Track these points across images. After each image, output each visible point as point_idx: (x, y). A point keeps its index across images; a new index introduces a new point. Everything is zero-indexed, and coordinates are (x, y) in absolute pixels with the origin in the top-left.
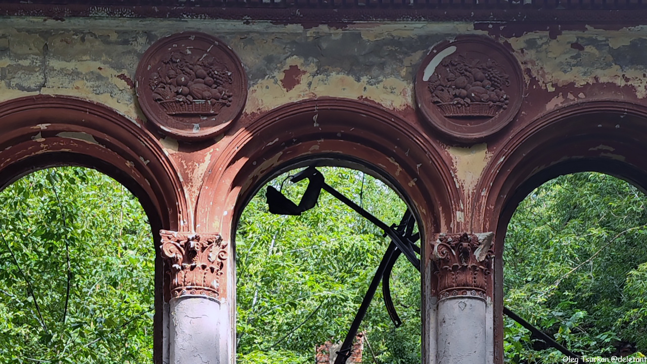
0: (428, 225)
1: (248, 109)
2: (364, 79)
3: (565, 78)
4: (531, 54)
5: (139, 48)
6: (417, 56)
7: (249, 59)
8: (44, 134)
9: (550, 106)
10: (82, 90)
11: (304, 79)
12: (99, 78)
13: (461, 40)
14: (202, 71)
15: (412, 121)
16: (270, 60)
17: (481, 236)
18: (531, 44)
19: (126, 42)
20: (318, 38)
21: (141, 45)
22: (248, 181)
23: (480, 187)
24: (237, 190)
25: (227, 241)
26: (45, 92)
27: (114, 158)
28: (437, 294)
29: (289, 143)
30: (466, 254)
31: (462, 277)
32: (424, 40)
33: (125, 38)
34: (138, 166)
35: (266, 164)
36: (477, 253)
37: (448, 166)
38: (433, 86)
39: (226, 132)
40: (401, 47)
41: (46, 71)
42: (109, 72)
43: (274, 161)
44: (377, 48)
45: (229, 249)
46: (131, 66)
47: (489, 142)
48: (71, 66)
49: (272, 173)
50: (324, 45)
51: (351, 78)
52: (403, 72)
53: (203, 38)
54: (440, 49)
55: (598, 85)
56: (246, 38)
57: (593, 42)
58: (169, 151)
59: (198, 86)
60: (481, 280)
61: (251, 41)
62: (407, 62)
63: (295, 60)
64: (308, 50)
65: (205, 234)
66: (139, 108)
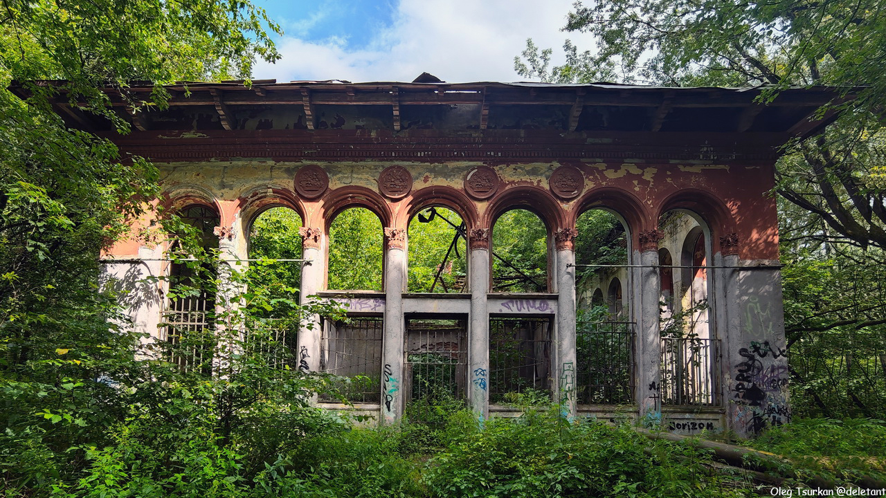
0: (469, 226)
1: (413, 189)
2: (449, 180)
3: (511, 179)
4: (501, 172)
5: (380, 171)
6: (465, 172)
7: (413, 174)
8: (351, 197)
9: (507, 188)
10: (362, 184)
11: (430, 180)
12: (368, 180)
13: (479, 167)
14: (399, 178)
15: (463, 193)
16: (420, 174)
17: (485, 230)
18: (501, 168)
19: (376, 169)
20: (435, 167)
21: (381, 170)
22: (412, 212)
23: (485, 214)
24: (409, 215)
25: (405, 231)
26: (351, 184)
27: (372, 205)
28: (471, 248)
29: (425, 200)
30: (480, 235)
31: (479, 243)
32: (468, 167)
33: (376, 168)
34: (379, 207)
35: (418, 207)
36: (484, 235)
37: (475, 207)
38: (470, 182)
39: (406, 196)
40: (460, 169)
41: (352, 177)
42: (371, 178)
43: (421, 205)
44: (453, 170)
45: (406, 234)
46: (377, 176)
47: (487, 199)
48: (360, 176)
49: (420, 209)
50: (436, 169)
51: (445, 179)
52: (461, 177)
53: (399, 167)
54: (472, 170)
55: (522, 181)
56: (412, 167)
57: (520, 168)
58: (388, 202)
59: (397, 182)
60: (485, 244)
61: (414, 168)
62: (462, 174)
63: (427, 174)
64: (432, 171)
65: (399, 228)
66: (379, 189)
